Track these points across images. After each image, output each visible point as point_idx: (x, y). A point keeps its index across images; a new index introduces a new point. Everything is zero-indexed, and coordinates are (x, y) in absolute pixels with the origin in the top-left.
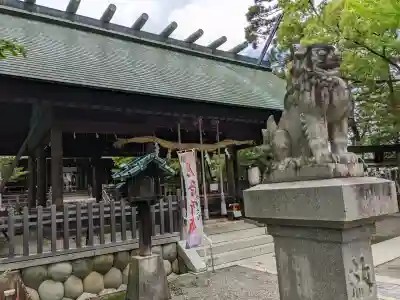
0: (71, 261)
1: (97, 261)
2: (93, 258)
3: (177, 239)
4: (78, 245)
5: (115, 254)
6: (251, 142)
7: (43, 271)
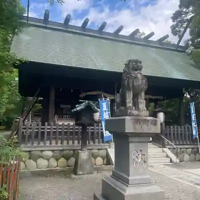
0: (53, 151)
1: (65, 152)
2: (63, 150)
3: (107, 147)
4: (57, 143)
5: (74, 150)
6: (161, 98)
7: (40, 153)
